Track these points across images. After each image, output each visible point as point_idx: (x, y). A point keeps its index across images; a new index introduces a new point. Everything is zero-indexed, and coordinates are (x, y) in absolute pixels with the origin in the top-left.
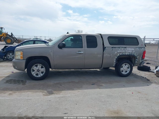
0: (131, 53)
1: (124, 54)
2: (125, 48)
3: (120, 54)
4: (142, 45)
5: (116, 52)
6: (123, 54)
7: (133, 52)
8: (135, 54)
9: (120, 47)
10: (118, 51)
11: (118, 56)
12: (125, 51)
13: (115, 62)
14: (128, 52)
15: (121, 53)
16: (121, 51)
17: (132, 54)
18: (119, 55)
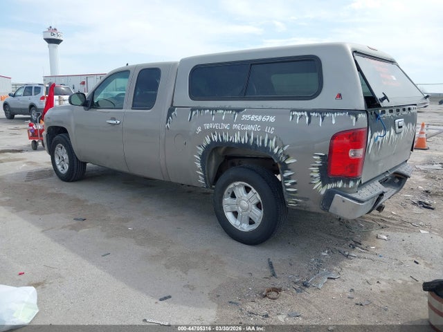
0: (255, 139)
1: (226, 139)
2: (238, 110)
3: (211, 138)
4: (340, 96)
5: (199, 130)
6: (222, 137)
7: (263, 132)
8: (272, 144)
9: (216, 109)
10: (207, 126)
11: (205, 144)
12: (231, 126)
13: (199, 170)
14: (242, 132)
15: (214, 134)
16: (216, 126)
17: (259, 143)
18: (208, 141)
